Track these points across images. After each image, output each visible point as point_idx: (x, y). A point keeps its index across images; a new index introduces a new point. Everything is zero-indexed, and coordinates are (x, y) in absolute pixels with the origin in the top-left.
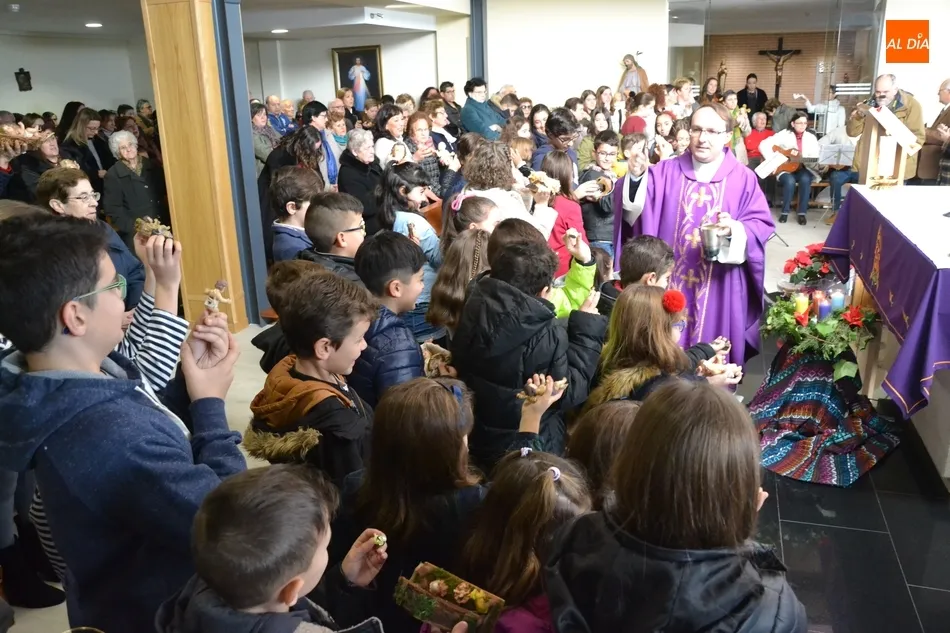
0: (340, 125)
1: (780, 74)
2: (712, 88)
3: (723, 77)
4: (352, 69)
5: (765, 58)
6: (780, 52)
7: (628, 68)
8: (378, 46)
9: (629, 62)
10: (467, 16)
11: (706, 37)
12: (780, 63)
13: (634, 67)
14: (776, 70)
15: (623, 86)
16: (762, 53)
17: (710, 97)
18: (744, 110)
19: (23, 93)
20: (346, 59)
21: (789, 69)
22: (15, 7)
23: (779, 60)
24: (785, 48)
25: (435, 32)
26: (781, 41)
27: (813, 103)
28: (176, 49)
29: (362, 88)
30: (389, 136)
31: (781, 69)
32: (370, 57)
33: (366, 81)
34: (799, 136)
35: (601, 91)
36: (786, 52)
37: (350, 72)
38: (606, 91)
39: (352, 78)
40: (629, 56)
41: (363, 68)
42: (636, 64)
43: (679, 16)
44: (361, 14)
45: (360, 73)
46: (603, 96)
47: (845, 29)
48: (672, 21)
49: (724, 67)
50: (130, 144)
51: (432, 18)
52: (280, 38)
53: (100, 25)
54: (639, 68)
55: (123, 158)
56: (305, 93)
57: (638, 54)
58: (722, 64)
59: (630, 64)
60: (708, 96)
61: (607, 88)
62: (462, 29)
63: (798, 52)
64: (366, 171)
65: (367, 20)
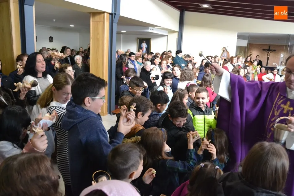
0: (140, 60)
1: (269, 56)
2: (249, 59)
3: (251, 56)
4: (142, 44)
5: (264, 51)
6: (269, 50)
7: (224, 51)
8: (151, 38)
9: (224, 49)
10: (177, 32)
11: (248, 44)
12: (269, 53)
13: (226, 51)
14: (268, 55)
15: (222, 56)
16: (264, 50)
17: (248, 62)
18: (259, 66)
19: (50, 43)
20: (141, 41)
21: (272, 55)
22: (54, 20)
23: (269, 52)
24: (270, 49)
25: (168, 36)
26: (270, 47)
27: (278, 66)
28: (98, 35)
29: (145, 49)
30: (155, 64)
31: (269, 55)
32: (148, 41)
33: (146, 48)
34: (275, 75)
35: (216, 57)
36: (271, 50)
37: (142, 45)
38: (217, 57)
39: (142, 47)
40: (224, 48)
41: (145, 44)
42: (226, 50)
43: (240, 37)
44: (148, 29)
45: (144, 45)
46: (216, 58)
47: (291, 45)
48: (238, 38)
49: (251, 53)
50: (80, 59)
51: (167, 32)
52: (123, 34)
53: (74, 26)
54: (227, 51)
55: (77, 63)
56: (128, 49)
57: (227, 47)
58: (251, 52)
59: (225, 50)
60: (248, 61)
61: (217, 56)
62: (176, 35)
63: (275, 50)
64: (148, 73)
65: (149, 31)
